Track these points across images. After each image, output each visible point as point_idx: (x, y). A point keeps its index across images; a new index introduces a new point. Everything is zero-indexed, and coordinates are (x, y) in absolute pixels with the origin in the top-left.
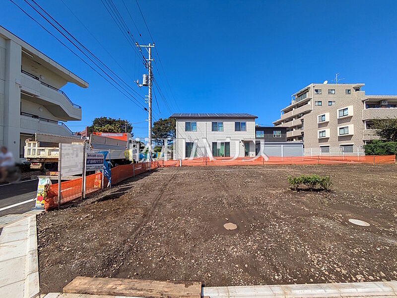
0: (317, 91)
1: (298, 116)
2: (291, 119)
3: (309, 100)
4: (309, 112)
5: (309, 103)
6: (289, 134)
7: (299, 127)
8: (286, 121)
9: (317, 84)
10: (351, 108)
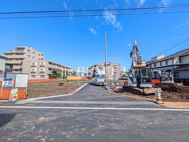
0: (28, 50)
1: (16, 59)
3: (25, 53)
4: (24, 59)
5: (24, 55)
9: (29, 48)
10: (45, 63)
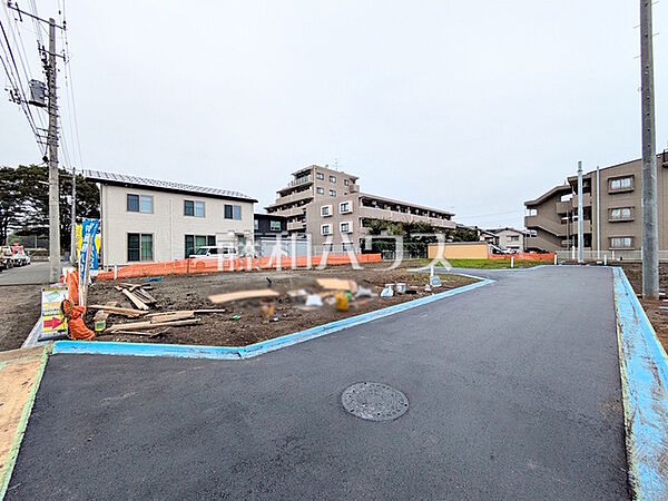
0: (319, 175)
1: (298, 203)
2: (289, 206)
3: (311, 184)
4: (311, 199)
5: (311, 188)
6: (290, 226)
7: (301, 218)
8: (283, 207)
10: (350, 203)
